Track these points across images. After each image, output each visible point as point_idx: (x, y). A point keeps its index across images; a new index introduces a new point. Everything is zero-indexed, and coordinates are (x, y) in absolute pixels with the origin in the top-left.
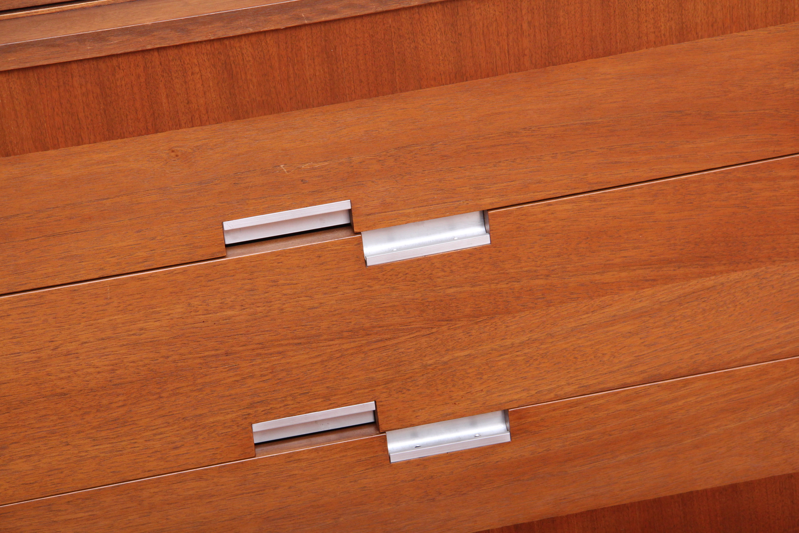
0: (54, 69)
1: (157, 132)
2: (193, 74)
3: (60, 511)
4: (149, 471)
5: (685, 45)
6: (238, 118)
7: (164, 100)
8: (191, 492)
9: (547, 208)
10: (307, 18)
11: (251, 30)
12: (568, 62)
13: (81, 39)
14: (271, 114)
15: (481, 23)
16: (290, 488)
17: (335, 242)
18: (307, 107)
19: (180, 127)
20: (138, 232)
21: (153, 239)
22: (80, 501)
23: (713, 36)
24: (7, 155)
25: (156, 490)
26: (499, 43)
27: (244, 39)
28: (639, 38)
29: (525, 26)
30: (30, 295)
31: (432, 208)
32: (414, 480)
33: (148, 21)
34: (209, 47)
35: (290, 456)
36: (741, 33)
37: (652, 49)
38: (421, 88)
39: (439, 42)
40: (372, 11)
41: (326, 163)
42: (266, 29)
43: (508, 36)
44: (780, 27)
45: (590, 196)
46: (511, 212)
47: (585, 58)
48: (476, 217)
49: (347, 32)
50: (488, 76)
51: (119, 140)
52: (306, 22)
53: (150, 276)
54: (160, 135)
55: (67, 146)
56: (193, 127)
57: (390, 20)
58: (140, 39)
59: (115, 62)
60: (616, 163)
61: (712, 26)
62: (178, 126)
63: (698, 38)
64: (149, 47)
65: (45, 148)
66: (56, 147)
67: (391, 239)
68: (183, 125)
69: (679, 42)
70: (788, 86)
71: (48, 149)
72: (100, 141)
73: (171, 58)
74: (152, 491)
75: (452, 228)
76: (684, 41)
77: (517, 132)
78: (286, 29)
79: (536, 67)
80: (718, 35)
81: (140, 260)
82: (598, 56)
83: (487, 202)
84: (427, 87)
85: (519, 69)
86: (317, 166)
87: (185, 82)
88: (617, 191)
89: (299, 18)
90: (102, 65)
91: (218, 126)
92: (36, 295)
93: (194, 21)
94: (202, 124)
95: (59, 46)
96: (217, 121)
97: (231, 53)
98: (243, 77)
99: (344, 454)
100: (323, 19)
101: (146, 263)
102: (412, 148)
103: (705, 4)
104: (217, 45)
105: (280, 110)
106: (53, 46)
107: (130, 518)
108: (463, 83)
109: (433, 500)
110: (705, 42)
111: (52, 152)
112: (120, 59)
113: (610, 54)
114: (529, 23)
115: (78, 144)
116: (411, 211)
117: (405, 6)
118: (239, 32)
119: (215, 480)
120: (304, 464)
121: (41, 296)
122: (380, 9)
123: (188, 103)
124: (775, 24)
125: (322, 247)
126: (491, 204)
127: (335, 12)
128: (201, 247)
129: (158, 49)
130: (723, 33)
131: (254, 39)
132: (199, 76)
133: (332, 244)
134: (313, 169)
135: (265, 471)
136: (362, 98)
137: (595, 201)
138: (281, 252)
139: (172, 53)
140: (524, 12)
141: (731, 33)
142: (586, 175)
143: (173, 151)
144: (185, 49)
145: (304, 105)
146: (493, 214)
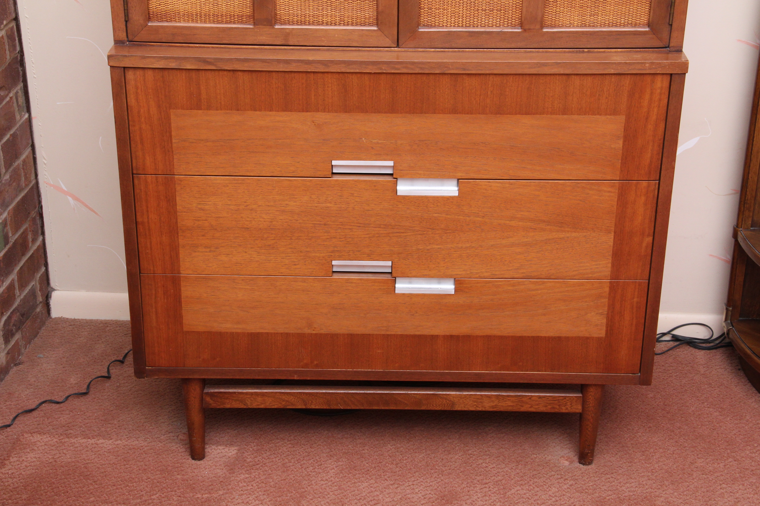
0: (264, 74)
1: (307, 111)
2: (328, 87)
3: (238, 283)
4: (281, 273)
5: (565, 116)
6: (346, 112)
7: (313, 97)
8: (299, 287)
9: (488, 184)
10: (385, 70)
11: (358, 71)
12: (507, 114)
13: (279, 61)
14: (362, 113)
15: (468, 87)
16: (346, 295)
17: (383, 180)
18: (379, 113)
19: (318, 111)
20: (292, 158)
21: (298, 162)
22: (248, 280)
23: (580, 115)
24: (238, 110)
25: (284, 283)
26: (475, 99)
27: (354, 75)
28: (544, 109)
29: (489, 93)
30: (239, 178)
31: (432, 172)
32: (405, 303)
33: (310, 59)
34: (337, 75)
35: (348, 279)
36: (593, 116)
37: (549, 116)
38: (435, 113)
39: (447, 93)
40: (416, 72)
41: (384, 142)
42: (365, 72)
43: (480, 96)
44: (612, 117)
45: (509, 182)
46: (470, 182)
47: (516, 114)
48: (455, 182)
49: (404, 80)
50: (468, 114)
51: (289, 112)
52: (384, 71)
53: (295, 180)
54: (309, 113)
55: (265, 111)
56: (324, 112)
57: (425, 78)
58: (306, 66)
59: (293, 75)
60: (524, 167)
61: (580, 110)
62: (317, 110)
63: (572, 114)
64: (309, 70)
65: (255, 110)
66: (260, 110)
67: (412, 185)
68: (320, 110)
69: (563, 114)
70: (613, 146)
71: (256, 111)
72: (281, 111)
73: (319, 78)
74: (282, 283)
75: (442, 185)
76: (565, 115)
77: (478, 144)
78: (374, 73)
79: (492, 114)
80: (582, 115)
81: (291, 172)
82: (523, 114)
83: (460, 175)
84: (438, 113)
85: (483, 113)
86: (380, 142)
87: (324, 90)
88: (523, 182)
89: (381, 69)
90: (287, 76)
91: (335, 114)
92: (241, 179)
93: (332, 62)
94: (329, 112)
95: (268, 63)
96: (336, 112)
97: (347, 81)
98: (351, 93)
99: (374, 284)
100: (393, 72)
101: (293, 174)
102: (426, 142)
103: (577, 99)
104: (341, 75)
105: (367, 112)
106: (265, 62)
107: (270, 293)
108: (456, 115)
109: (413, 315)
110: (576, 117)
111: (258, 113)
112: (296, 74)
113: (528, 114)
114: (491, 92)
115: (271, 111)
116: (422, 172)
117: (433, 72)
118: (352, 71)
119: (311, 284)
120: (354, 285)
121: (243, 180)
122: (420, 72)
123: (324, 100)
124: (611, 115)
125: (377, 182)
126: (461, 176)
127: (398, 69)
128: (320, 171)
129: (314, 72)
130: (585, 114)
131: (359, 75)
132: (330, 89)
133: (382, 181)
134: (378, 143)
135: (335, 284)
136: (406, 113)
137: (511, 184)
138: (357, 180)
139: (320, 75)
140: (490, 86)
141: (589, 115)
142: (509, 171)
143: (313, 122)
144: (326, 74)
145: (378, 111)
146: (461, 181)
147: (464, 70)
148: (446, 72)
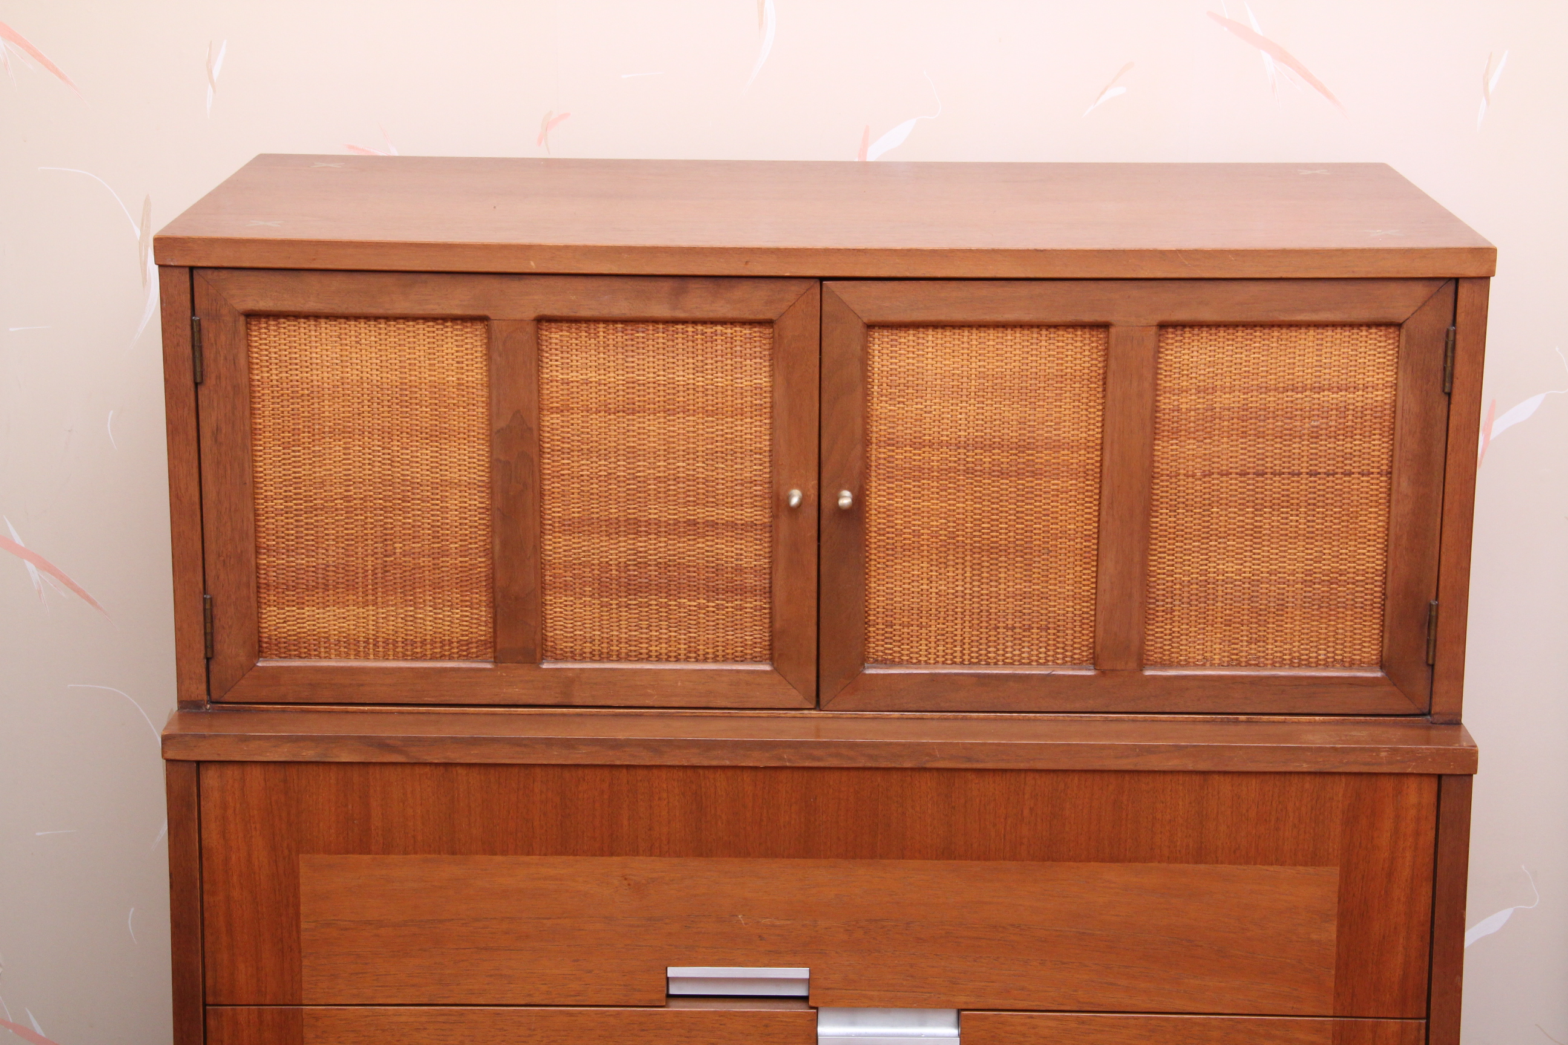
0: (516, 770)
1: (612, 854)
2: (660, 799)
5: (1202, 867)
6: (701, 855)
7: (625, 822)
9: (1028, 1021)
10: (789, 760)
11: (727, 763)
12: (1069, 860)
13: (549, 742)
14: (736, 857)
15: (978, 800)
17: (786, 1012)
18: (776, 857)
19: (638, 854)
20: (574, 961)
21: (590, 972)
23: (1235, 864)
24: (453, 853)
26: (995, 825)
27: (719, 772)
28: (1152, 849)
29: (1026, 812)
30: (451, 1010)
31: (899, 994)
33: (621, 736)
34: (681, 774)
36: (1266, 867)
37: (1164, 865)
38: (903, 858)
39: (930, 811)
40: (860, 765)
41: (789, 922)
42: (743, 764)
43: (1006, 819)
44: (1311, 870)
45: (1078, 1017)
46: (986, 1018)
47: (1089, 861)
48: (952, 1016)
49: (831, 783)
50: (979, 859)
51: (571, 857)
52: (788, 764)
53: (580, 1012)
54: (615, 858)
55: (516, 853)
56: (651, 856)
57: (879, 779)
58: (611, 753)
59: (580, 772)
60: (1111, 984)
61: (1234, 852)
62: (635, 852)
63: (1217, 862)
64: (618, 763)
65: (493, 853)
66: (504, 852)
67: (853, 1024)
68: (641, 852)
69: (1196, 863)
70: (1314, 937)
71: (496, 854)
72: (552, 854)
73: (639, 778)
75: (922, 1024)
76: (1201, 863)
77: (1004, 927)
78: (765, 768)
79: (1033, 860)
80: (1241, 864)
81: (572, 993)
82: (1103, 861)
83: (962, 1000)
84: (911, 858)
85: (1014, 858)
86: (778, 923)
87: (651, 807)
88: (1109, 1017)
89: (781, 759)
90: (567, 774)
91: (675, 860)
92: (457, 1011)
93: (669, 743)
94: (661, 855)
95: (525, 746)
96: (678, 854)
97: (703, 784)
98: (713, 812)
100: (807, 764)
101: (578, 998)
102: (885, 923)
103: (1228, 827)
104: (689, 772)
105: (747, 854)
106: (519, 745)
108: (951, 861)
110: (1225, 869)
111: (499, 858)
112: (587, 771)
113: (1118, 861)
114: (1031, 809)
115: (528, 854)
116: (875, 993)
117: (898, 766)
118: (714, 763)
121: (462, 1014)
122: (869, 765)
123: (650, 830)
124: (1306, 864)
125: (772, 1016)
126: (965, 1003)
127: (819, 759)
128: (640, 991)
129: (628, 767)
130: (1247, 863)
131: (730, 773)
132: (665, 802)
133: (783, 1013)
134: (774, 926)
136: (837, 856)
137: (1083, 1023)
138: (725, 1012)
139: (641, 773)
140: (1026, 797)
141: (1255, 864)
142: (1075, 991)
143: (626, 879)
144: (655, 771)
145: (772, 853)
146: (967, 1015)
147: (969, 760)
148: (928, 765)
